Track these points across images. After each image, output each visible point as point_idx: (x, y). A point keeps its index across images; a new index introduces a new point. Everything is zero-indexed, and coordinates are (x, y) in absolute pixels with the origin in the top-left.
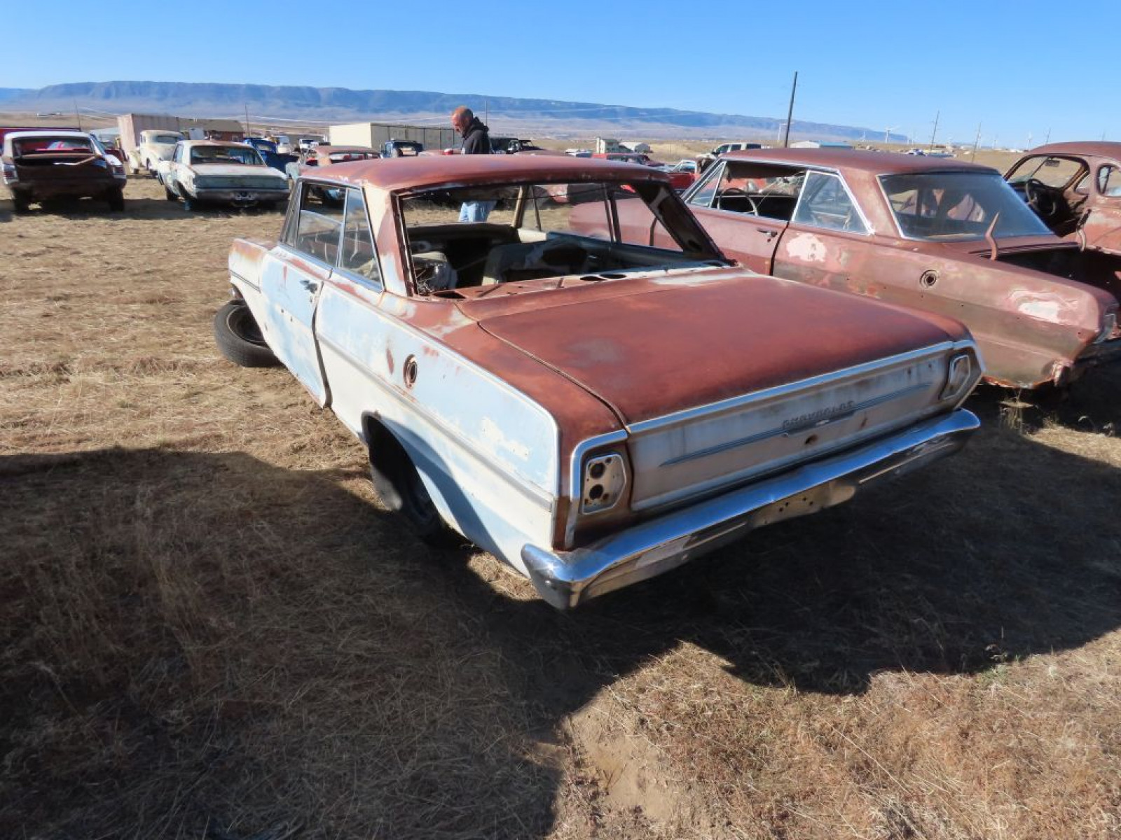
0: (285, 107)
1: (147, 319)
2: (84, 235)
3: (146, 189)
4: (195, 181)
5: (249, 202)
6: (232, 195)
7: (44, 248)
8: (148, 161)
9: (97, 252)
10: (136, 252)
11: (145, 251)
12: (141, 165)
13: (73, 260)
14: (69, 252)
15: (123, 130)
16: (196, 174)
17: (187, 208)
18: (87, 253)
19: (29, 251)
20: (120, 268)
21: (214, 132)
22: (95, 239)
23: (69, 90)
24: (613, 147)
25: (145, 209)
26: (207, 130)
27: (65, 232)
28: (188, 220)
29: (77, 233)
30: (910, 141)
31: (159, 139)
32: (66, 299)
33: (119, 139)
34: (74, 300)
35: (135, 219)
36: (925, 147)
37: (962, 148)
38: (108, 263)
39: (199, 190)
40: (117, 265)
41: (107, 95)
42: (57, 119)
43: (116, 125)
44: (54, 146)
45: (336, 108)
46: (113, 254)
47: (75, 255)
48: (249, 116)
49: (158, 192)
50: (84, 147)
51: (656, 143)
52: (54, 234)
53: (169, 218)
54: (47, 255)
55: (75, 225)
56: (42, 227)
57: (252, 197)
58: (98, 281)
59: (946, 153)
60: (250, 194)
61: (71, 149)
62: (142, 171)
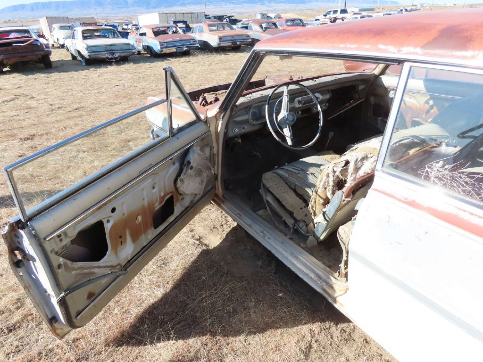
0: (113, 9)
1: (88, 151)
2: (34, 85)
3: (60, 55)
4: (87, 49)
5: (115, 58)
6: (107, 55)
7: (14, 97)
8: (58, 39)
9: (44, 97)
10: (65, 94)
11: (70, 93)
12: (55, 42)
13: (31, 103)
14: (28, 97)
15: (43, 25)
16: (87, 45)
17: (84, 64)
18: (38, 97)
19: (6, 99)
20: (59, 108)
21: (84, 23)
22: (41, 87)
23: (15, 8)
24: (264, 17)
25: (62, 67)
26: (81, 23)
27: (24, 84)
28: (86, 71)
29: (30, 84)
30: (400, 4)
31: (62, 28)
32: (32, 139)
33: (41, 30)
34: (36, 138)
35: (59, 72)
36: (409, 6)
37: (425, 5)
38: (52, 105)
39: (89, 54)
40: (57, 106)
41: (32, 10)
42: (11, 23)
43: (39, 23)
44: (12, 35)
45: (135, 8)
46: (53, 97)
47: (32, 99)
48: (98, 15)
49: (67, 56)
50: (26, 35)
51: (283, 13)
52: (19, 86)
53: (77, 71)
54: (16, 101)
55: (29, 79)
56: (12, 82)
57: (117, 55)
58: (49, 119)
59: (418, 8)
60: (115, 54)
61: (20, 36)
62: (56, 45)
